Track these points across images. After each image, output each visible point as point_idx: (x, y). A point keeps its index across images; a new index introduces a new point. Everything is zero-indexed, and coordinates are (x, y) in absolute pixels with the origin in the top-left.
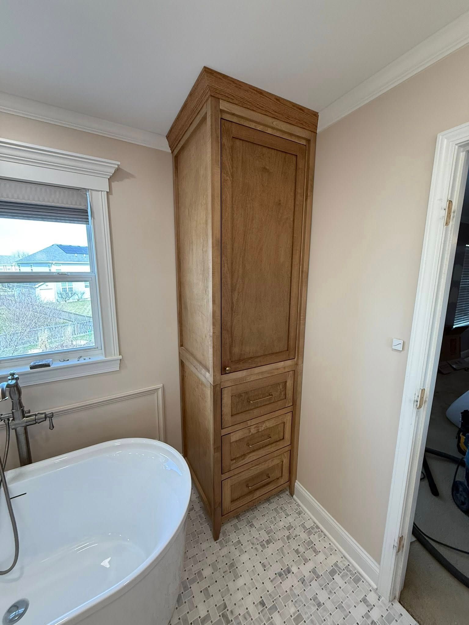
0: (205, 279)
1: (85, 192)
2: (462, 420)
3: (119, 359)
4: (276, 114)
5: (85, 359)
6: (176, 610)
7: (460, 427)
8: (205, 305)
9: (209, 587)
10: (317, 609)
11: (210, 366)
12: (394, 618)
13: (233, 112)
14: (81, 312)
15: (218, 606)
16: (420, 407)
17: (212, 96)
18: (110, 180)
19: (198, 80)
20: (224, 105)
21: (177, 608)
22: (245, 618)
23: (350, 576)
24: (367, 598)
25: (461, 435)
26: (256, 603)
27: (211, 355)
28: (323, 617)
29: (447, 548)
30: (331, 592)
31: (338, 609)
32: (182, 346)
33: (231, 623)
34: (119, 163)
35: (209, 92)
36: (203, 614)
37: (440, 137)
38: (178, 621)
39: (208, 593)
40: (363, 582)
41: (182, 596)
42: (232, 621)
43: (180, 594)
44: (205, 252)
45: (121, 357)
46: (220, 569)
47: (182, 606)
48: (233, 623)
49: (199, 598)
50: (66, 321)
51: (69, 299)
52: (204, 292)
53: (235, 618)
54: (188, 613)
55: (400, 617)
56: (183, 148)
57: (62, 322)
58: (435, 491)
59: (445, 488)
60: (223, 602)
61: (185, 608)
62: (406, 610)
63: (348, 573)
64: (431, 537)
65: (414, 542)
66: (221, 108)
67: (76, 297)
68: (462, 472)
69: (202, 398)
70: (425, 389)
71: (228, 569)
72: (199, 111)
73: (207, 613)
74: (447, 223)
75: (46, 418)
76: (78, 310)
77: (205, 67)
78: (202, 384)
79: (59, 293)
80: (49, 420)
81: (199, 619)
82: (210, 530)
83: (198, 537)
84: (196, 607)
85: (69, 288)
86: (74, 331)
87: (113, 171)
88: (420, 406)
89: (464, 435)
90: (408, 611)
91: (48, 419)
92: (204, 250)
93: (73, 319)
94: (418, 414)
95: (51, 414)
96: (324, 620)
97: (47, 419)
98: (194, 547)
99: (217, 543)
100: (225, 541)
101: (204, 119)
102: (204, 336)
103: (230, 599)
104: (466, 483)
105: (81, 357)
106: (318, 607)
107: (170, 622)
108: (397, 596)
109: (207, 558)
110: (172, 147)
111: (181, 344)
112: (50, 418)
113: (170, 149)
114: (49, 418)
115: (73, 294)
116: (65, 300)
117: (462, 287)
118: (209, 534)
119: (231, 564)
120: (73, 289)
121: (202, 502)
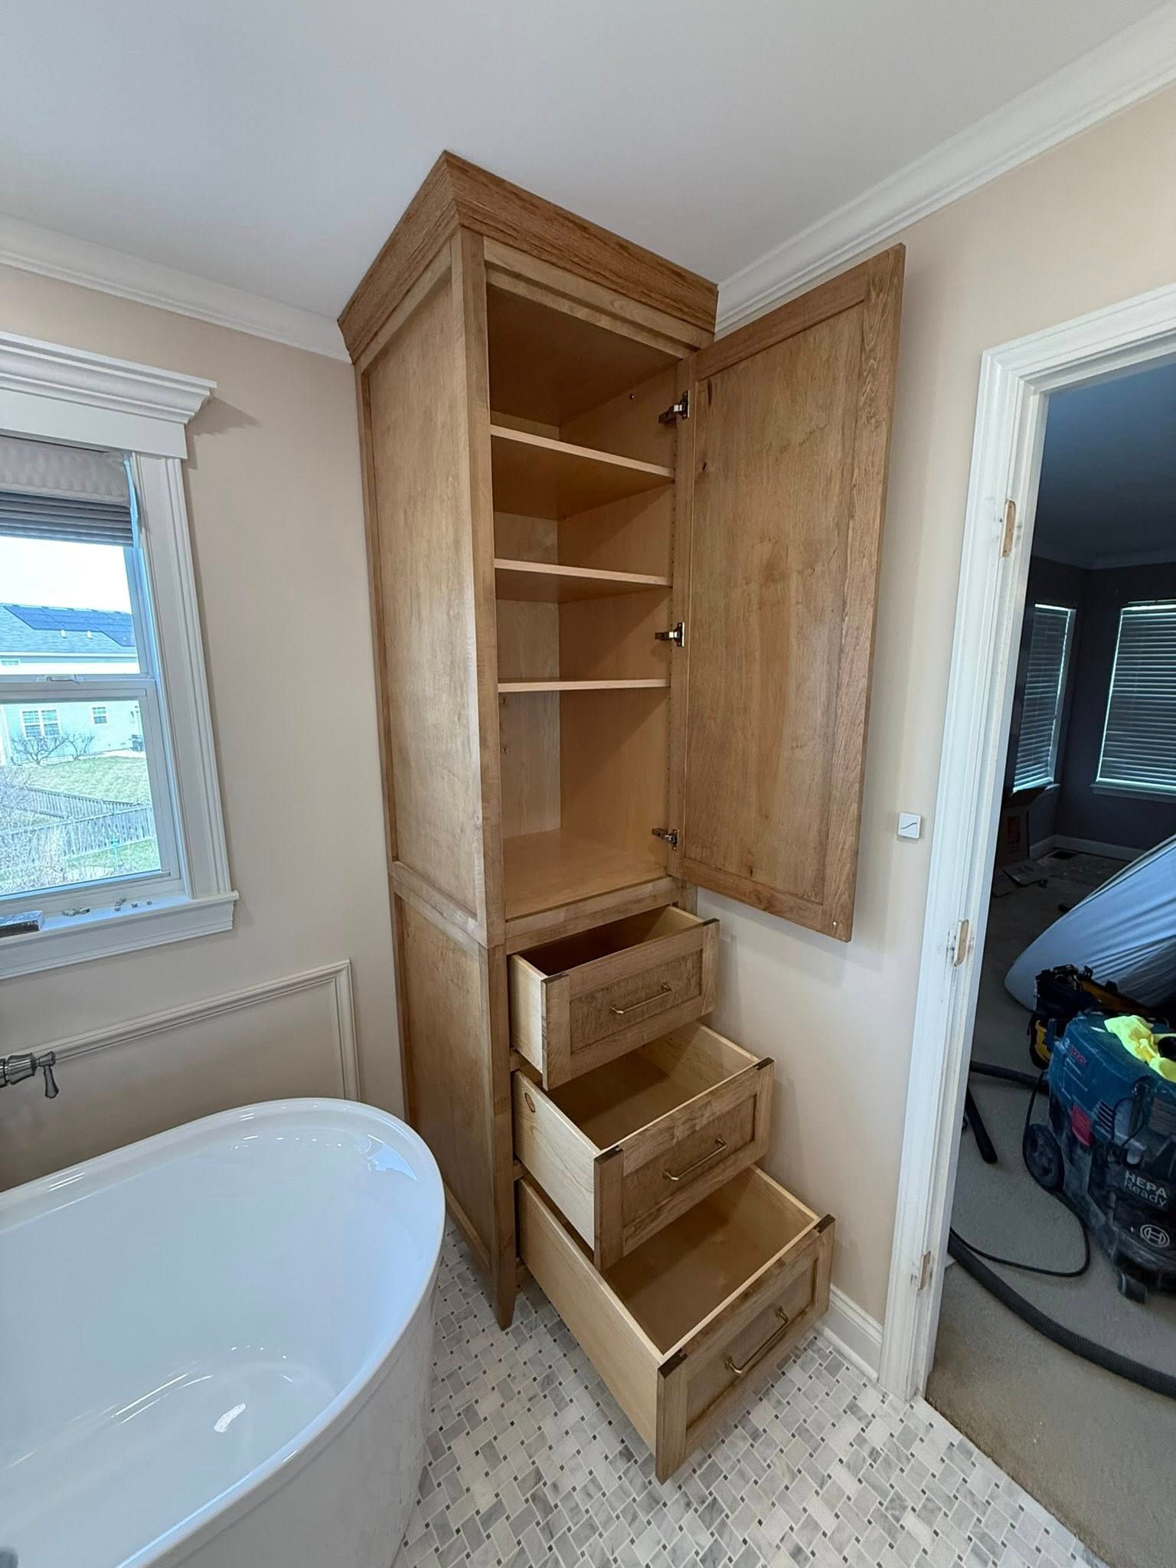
0: (458, 685)
1: (120, 460)
2: (1038, 992)
3: (230, 902)
4: (620, 281)
5: (136, 906)
6: (418, 1508)
7: (1035, 1008)
8: (457, 751)
9: (495, 1438)
10: (752, 1446)
11: (478, 901)
12: (917, 1435)
13: (517, 270)
14: (87, 791)
15: (520, 1478)
16: (960, 960)
17: (463, 226)
18: (191, 428)
19: (426, 183)
20: (493, 252)
21: (419, 1502)
22: (589, 1495)
23: (820, 1361)
24: (857, 1402)
25: (1037, 1026)
26: (611, 1457)
27: (480, 874)
28: (765, 1461)
29: (1018, 1269)
30: (779, 1402)
31: (797, 1436)
32: (398, 860)
33: (555, 1511)
34: (213, 385)
35: (457, 216)
36: (485, 1502)
37: (987, 358)
38: (425, 1530)
39: (496, 1455)
40: (847, 1369)
41: (430, 1473)
42: (556, 1506)
43: (425, 1468)
44: (454, 620)
45: (235, 895)
46: (519, 1393)
47: (430, 1496)
48: (559, 1512)
49: (471, 1472)
50: (42, 816)
51: (46, 757)
52: (456, 719)
53: (563, 1498)
54: (448, 1507)
55: (928, 1431)
56: (384, 353)
57: (31, 820)
58: (989, 1154)
59: (1009, 1143)
60: (532, 1467)
61: (441, 1497)
62: (940, 1413)
63: (816, 1356)
64: (984, 1251)
65: (950, 1266)
66: (487, 257)
67: (70, 750)
68: (1042, 1105)
69: (457, 984)
70: (967, 921)
71: (539, 1390)
72: (431, 262)
73: (496, 1500)
74: (1005, 551)
75: (34, 1067)
76: (76, 784)
77: (446, 153)
78: (457, 948)
79: (16, 739)
80: (45, 1073)
81: (477, 1518)
82: (487, 1305)
83: (460, 1327)
84: (468, 1490)
85: (45, 725)
86: (69, 842)
87: (197, 406)
88: (959, 958)
89: (1044, 1024)
90: (943, 1415)
91: (40, 1071)
92: (451, 613)
93: (63, 808)
94: (955, 977)
95: (50, 1056)
96: (769, 1466)
97: (37, 1071)
98: (452, 1353)
99: (507, 1334)
100: (526, 1326)
101: (445, 281)
102: (459, 831)
103: (549, 1458)
104: (1051, 1128)
105: (124, 901)
106: (753, 1440)
107: (404, 1537)
108: (921, 1388)
109: (485, 1372)
110: (355, 348)
111: (395, 854)
112: (47, 1067)
113: (348, 353)
114: (44, 1066)
115: (58, 743)
116: (35, 758)
117: (1028, 699)
118: (487, 1316)
119: (545, 1378)
120: (60, 728)
121: (463, 1243)
